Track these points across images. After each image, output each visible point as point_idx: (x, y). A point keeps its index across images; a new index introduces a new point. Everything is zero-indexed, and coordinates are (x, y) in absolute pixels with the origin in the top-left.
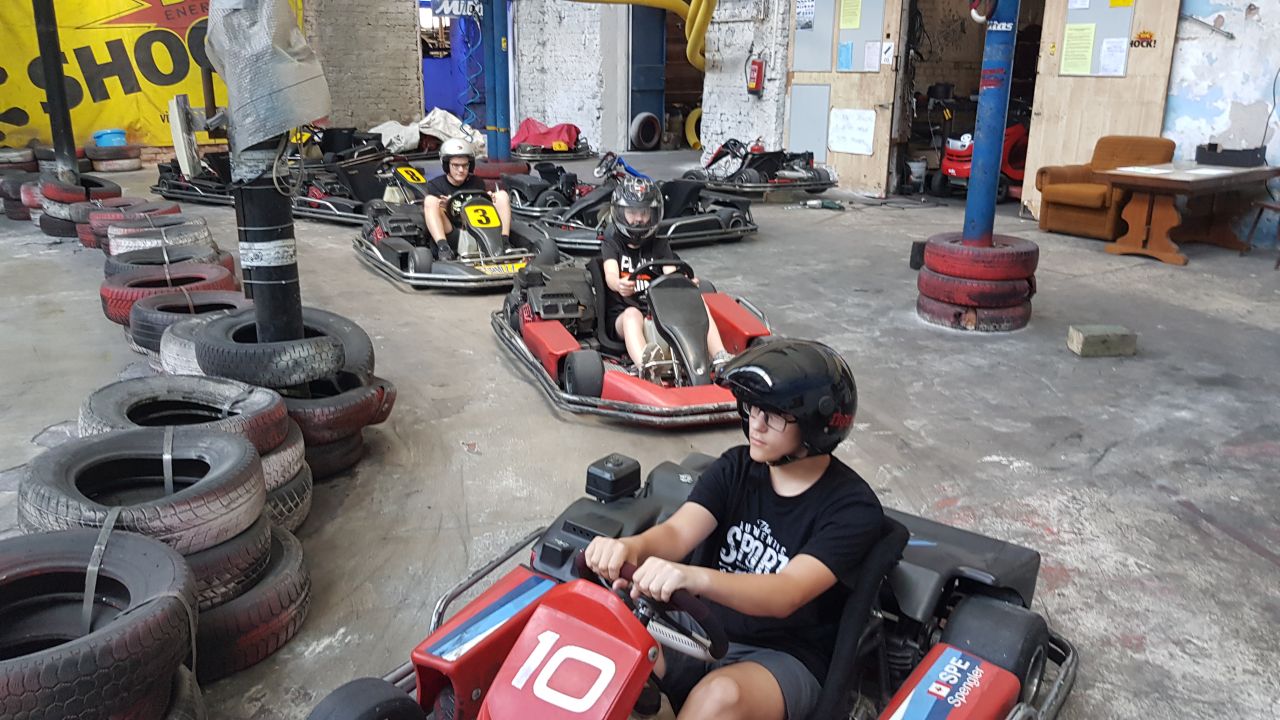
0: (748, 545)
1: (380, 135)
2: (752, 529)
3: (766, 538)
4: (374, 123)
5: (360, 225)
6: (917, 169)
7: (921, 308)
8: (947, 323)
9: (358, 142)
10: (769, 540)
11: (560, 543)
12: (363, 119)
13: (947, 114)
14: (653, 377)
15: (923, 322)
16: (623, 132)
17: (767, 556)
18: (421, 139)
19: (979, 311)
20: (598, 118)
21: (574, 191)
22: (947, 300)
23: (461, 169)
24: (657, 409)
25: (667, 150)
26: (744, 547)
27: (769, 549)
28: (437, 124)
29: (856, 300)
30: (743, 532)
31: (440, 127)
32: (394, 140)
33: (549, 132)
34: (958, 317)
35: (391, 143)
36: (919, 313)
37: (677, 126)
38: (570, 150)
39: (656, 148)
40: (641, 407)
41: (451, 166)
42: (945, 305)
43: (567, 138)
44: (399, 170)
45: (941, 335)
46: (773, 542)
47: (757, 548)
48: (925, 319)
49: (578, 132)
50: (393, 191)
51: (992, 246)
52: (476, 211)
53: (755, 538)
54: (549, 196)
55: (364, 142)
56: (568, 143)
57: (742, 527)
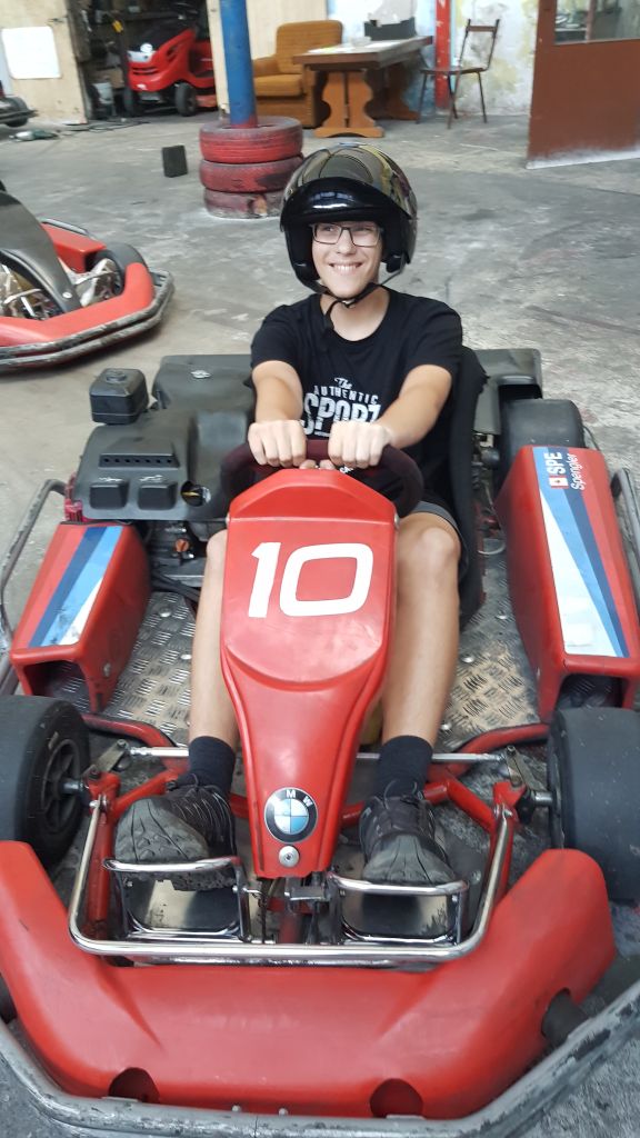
0: (327, 410)
2: (329, 390)
3: (348, 394)
6: (104, 89)
7: (210, 204)
8: (242, 214)
10: (353, 396)
11: (109, 480)
13: (118, 26)
15: (217, 219)
17: (355, 413)
19: (269, 196)
22: (237, 190)
26: (322, 414)
27: (355, 405)
30: (320, 396)
34: (250, 204)
36: (209, 210)
42: (236, 196)
46: (358, 396)
47: (343, 408)
51: (256, 127)
53: (336, 399)
57: (317, 392)
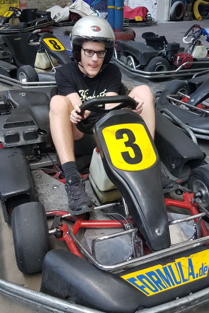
1: (50, 13)
9: (39, 16)
12: (44, 4)
16: (167, 12)
18: (70, 15)
20: (156, 4)
25: (187, 20)
28: (78, 7)
31: (79, 9)
32: (57, 15)
33: (133, 11)
35: (55, 17)
37: (189, 8)
38: (144, 21)
39: (181, 20)
43: (142, 14)
49: (147, 11)
55: (42, 16)
56: (142, 17)
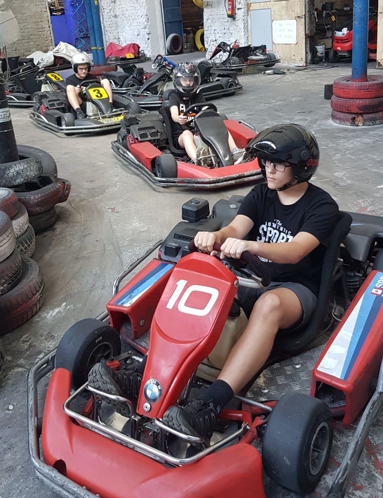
0: (270, 233)
1: (33, 59)
2: (272, 225)
3: (279, 228)
4: (29, 53)
5: (32, 106)
6: (320, 49)
7: (334, 117)
8: (349, 124)
9: (21, 64)
10: (281, 229)
11: (174, 244)
12: (22, 51)
13: (333, 19)
14: (202, 165)
15: (335, 124)
16: (163, 46)
17: (281, 237)
18: (55, 59)
19: (364, 115)
20: (148, 39)
21: (143, 77)
22: (347, 111)
23: (84, 71)
24: (208, 180)
25: (187, 53)
26: (268, 235)
27: (282, 233)
28: (63, 50)
29: (299, 118)
30: (267, 227)
31: (64, 52)
32: (40, 61)
33: (123, 49)
34: (353, 119)
35: (39, 63)
36: (333, 120)
37: (191, 39)
38: (136, 58)
39: (181, 52)
40: (199, 180)
41: (78, 69)
42: (346, 114)
43: (133, 51)
44: (48, 75)
45: (346, 130)
46: (283, 230)
47: (275, 233)
48: (336, 123)
49: (139, 47)
50: (46, 87)
51: (367, 81)
52: (94, 91)
53: (274, 229)
54: (129, 81)
55: (25, 64)
56: (134, 54)
57: (266, 224)
